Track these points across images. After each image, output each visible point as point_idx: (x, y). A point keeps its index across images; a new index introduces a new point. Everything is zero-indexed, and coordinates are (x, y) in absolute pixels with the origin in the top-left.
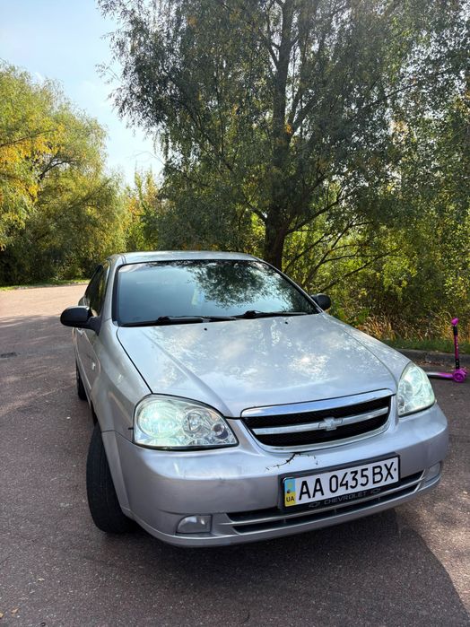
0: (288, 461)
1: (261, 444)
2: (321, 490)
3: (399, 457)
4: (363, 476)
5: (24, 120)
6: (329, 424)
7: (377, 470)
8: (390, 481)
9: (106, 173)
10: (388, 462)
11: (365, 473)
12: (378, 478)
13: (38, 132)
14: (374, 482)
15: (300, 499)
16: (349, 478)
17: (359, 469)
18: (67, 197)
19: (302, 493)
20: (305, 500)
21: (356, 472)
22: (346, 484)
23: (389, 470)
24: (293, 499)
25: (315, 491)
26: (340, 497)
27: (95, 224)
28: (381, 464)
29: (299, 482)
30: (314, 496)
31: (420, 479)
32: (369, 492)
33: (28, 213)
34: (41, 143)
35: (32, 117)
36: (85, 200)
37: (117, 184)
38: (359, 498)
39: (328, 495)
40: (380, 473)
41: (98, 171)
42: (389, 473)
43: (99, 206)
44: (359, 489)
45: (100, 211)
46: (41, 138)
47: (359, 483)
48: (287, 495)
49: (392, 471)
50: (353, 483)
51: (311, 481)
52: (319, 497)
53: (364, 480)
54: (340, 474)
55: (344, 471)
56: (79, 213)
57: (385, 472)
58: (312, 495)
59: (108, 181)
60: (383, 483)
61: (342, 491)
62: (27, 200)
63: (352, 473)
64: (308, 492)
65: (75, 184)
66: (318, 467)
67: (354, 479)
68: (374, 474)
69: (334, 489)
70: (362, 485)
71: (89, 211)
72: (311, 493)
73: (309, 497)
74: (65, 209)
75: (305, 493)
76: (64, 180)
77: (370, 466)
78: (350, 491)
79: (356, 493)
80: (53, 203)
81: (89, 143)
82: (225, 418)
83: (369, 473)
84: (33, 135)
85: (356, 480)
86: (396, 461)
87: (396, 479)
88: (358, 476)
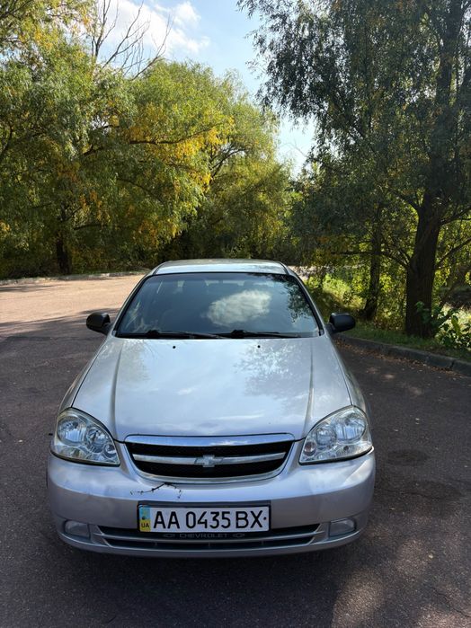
0: (153, 490)
1: (137, 469)
2: (177, 523)
3: (270, 507)
4: (224, 518)
5: (200, 115)
6: (207, 461)
7: (241, 516)
8: (257, 529)
9: (279, 158)
10: (256, 510)
11: (226, 516)
12: (242, 523)
13: (211, 125)
14: (238, 527)
15: (155, 527)
16: (209, 517)
17: (220, 510)
18: (240, 184)
19: (157, 522)
20: (160, 529)
21: (217, 514)
22: (205, 523)
23: (256, 518)
24: (147, 525)
25: (171, 522)
26: (198, 533)
27: (265, 210)
28: (248, 510)
29: (153, 511)
30: (169, 527)
31: (315, 533)
32: (230, 535)
33: (200, 202)
34: (213, 137)
35: (207, 113)
36: (259, 186)
37: (289, 169)
38: (219, 539)
39: (184, 529)
40: (245, 519)
41: (270, 157)
42: (257, 521)
43: (269, 192)
44: (220, 530)
45: (270, 196)
46: (214, 130)
47: (220, 524)
48: (142, 521)
49: (260, 519)
50: (214, 524)
51: (166, 513)
52: (174, 529)
53: (224, 523)
54: (199, 512)
55: (203, 510)
56: (251, 199)
57: (251, 519)
58: (167, 526)
59: (280, 167)
60: (248, 529)
61: (199, 529)
62: (199, 190)
63: (212, 513)
64: (163, 522)
65: (249, 172)
66: (180, 501)
67: (214, 519)
68: (238, 519)
69: (191, 524)
70: (223, 526)
71: (261, 197)
72: (167, 523)
73: (164, 527)
74: (238, 196)
75: (160, 523)
76: (239, 168)
77: (233, 511)
78: (209, 530)
79: (216, 534)
80: (228, 190)
81: (264, 131)
82: (114, 440)
83: (232, 517)
84: (206, 129)
85: (218, 521)
86: (265, 510)
87: (265, 528)
88: (219, 518)
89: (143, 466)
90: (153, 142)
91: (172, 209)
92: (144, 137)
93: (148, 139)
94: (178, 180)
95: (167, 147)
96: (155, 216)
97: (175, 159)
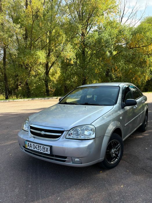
0: (30, 138)
1: (30, 133)
2: (31, 147)
6: (43, 133)
8: (47, 153)
10: (47, 147)
14: (43, 151)
17: (40, 145)
21: (39, 146)
22: (37, 148)
23: (47, 149)
26: (35, 151)
28: (45, 147)
31: (66, 159)
32: (41, 153)
38: (39, 153)
39: (33, 149)
42: (47, 150)
44: (39, 151)
49: (48, 150)
51: (30, 144)
53: (40, 149)
54: (35, 145)
55: (37, 144)
60: (45, 152)
61: (35, 149)
64: (29, 146)
66: (33, 141)
68: (43, 149)
77: (42, 146)
78: (37, 150)
86: (49, 147)
87: (49, 153)
88: (39, 147)
89: (32, 132)
90: (139, 47)
91: (146, 70)
92: (136, 46)
93: (137, 46)
94: (148, 59)
95: (145, 48)
96: (140, 73)
97: (148, 52)
